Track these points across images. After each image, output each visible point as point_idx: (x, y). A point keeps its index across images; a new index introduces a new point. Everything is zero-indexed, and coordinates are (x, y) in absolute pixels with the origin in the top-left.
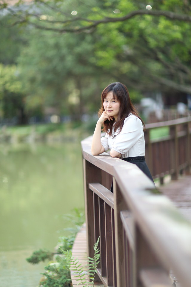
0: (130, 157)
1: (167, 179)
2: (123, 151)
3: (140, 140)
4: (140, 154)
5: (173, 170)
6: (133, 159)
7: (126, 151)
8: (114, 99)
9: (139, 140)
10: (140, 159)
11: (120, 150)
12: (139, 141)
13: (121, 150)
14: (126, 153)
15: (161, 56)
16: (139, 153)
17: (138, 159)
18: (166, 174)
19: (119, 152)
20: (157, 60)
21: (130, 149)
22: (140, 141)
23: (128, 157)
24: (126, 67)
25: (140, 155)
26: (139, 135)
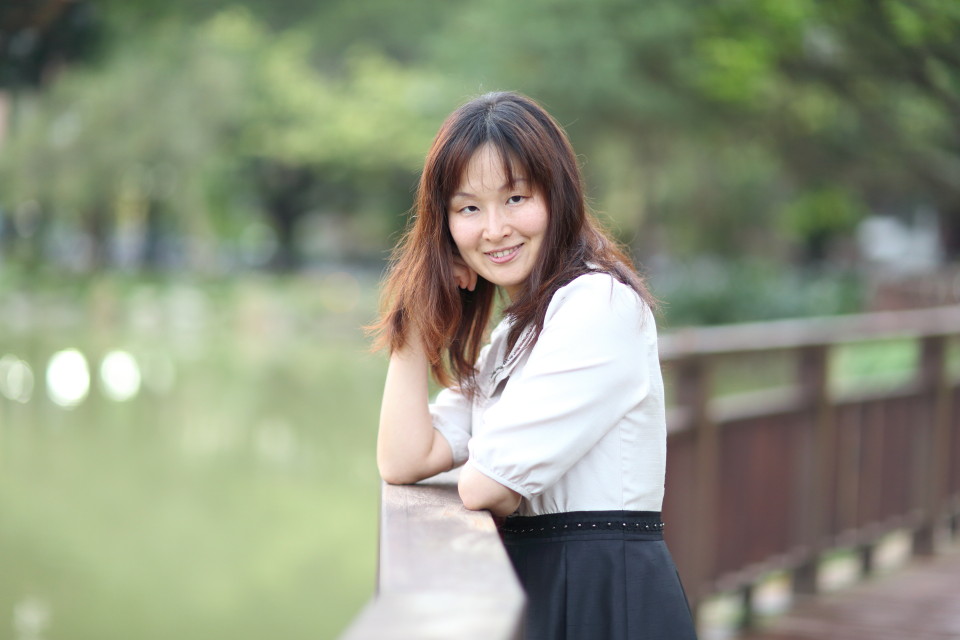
0: (570, 509)
1: (893, 550)
2: (530, 479)
3: (632, 416)
4: (628, 496)
5: (919, 514)
6: (587, 526)
7: (543, 477)
8: (510, 183)
9: (624, 418)
10: (631, 528)
11: (510, 468)
12: (625, 425)
13: (514, 473)
14: (551, 489)
15: (942, 77)
16: (626, 490)
17: (617, 526)
18: (889, 529)
19: (505, 481)
20: (922, 83)
21: (574, 466)
22: (634, 423)
23: (562, 510)
24: (815, 107)
25: (629, 502)
26: (625, 385)
